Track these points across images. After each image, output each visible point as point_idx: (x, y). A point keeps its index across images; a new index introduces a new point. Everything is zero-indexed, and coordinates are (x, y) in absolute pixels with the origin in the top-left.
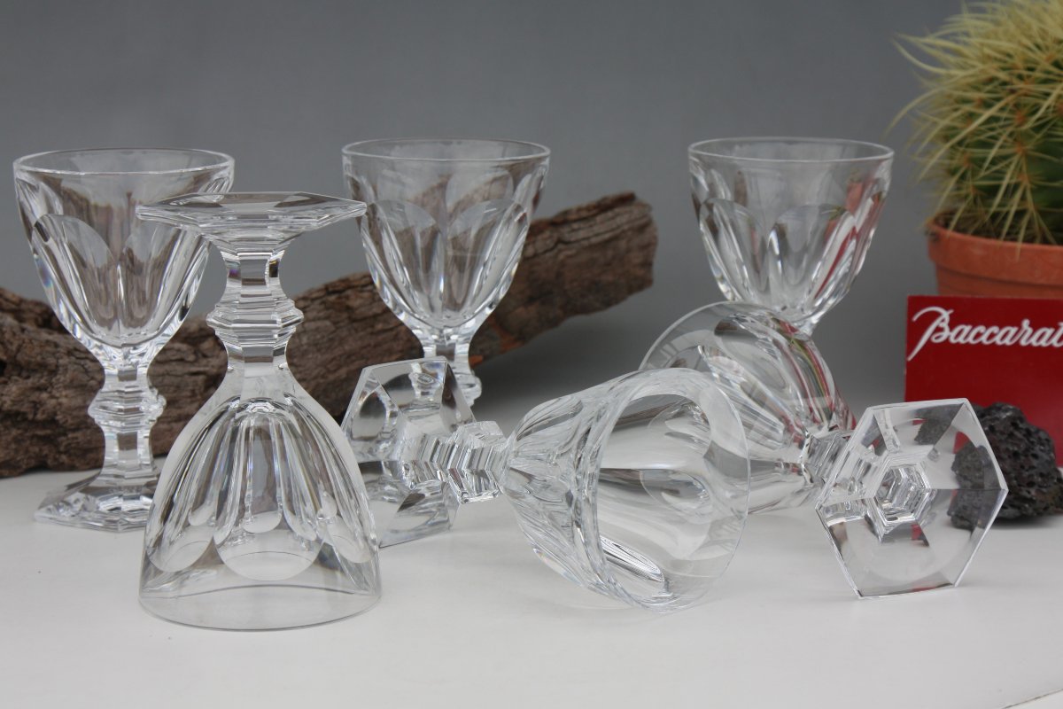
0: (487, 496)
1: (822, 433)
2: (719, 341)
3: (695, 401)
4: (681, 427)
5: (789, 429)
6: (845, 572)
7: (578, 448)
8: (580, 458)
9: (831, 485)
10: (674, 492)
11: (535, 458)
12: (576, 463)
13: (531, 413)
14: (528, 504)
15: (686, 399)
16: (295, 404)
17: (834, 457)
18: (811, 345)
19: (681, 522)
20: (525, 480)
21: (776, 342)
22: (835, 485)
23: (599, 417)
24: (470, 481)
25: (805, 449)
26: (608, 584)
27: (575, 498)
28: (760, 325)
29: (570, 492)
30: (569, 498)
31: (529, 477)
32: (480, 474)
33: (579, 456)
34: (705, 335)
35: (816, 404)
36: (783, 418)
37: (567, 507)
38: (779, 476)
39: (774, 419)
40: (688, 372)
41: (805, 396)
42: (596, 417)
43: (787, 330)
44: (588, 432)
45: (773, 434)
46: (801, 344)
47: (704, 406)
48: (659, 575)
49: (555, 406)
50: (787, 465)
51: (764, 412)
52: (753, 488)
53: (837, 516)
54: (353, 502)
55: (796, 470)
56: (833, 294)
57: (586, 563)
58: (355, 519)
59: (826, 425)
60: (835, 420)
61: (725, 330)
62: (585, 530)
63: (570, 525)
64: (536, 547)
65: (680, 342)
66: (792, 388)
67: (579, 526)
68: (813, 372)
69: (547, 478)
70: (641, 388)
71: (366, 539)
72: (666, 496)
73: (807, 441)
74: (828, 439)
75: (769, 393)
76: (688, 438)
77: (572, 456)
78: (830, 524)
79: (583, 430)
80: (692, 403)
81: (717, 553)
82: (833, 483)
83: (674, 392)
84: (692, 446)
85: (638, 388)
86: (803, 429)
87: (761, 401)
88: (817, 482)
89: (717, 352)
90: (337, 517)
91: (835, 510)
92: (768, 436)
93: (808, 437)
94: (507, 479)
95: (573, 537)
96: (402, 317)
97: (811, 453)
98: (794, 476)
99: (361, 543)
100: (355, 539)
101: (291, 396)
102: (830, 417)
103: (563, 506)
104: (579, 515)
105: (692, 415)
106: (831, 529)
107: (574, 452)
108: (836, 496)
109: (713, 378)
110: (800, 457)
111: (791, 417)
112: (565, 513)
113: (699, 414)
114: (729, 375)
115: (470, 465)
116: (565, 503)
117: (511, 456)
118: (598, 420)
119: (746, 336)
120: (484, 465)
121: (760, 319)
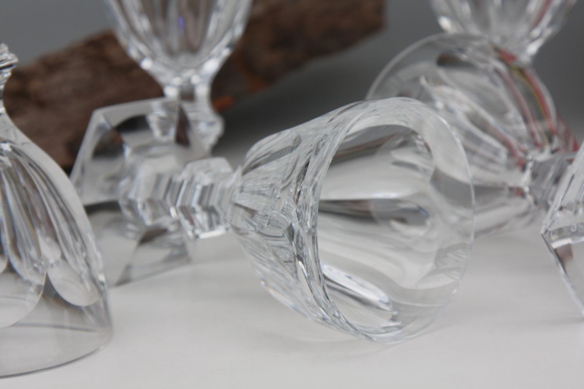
0: (219, 231)
1: (543, 156)
2: (442, 73)
3: (416, 130)
4: (406, 156)
5: (511, 153)
6: (572, 292)
7: (298, 180)
8: (300, 192)
9: (556, 209)
10: (402, 221)
11: (259, 193)
12: (296, 197)
13: (254, 148)
14: (252, 240)
15: (408, 129)
16: (14, 150)
17: (557, 180)
18: (530, 72)
19: (408, 249)
20: (247, 215)
21: (497, 71)
22: (561, 209)
23: (317, 152)
24: (201, 217)
25: (528, 173)
26: (334, 318)
27: (296, 232)
28: (480, 55)
29: (291, 226)
30: (291, 232)
31: (252, 212)
32: (210, 211)
33: (298, 190)
34: (426, 66)
35: (538, 128)
36: (505, 143)
37: (288, 242)
38: (502, 199)
39: (496, 144)
40: (410, 101)
41: (526, 120)
42: (314, 151)
43: (506, 58)
44: (307, 165)
45: (497, 159)
46: (522, 71)
47: (427, 135)
48: (387, 304)
49: (275, 141)
50: (511, 189)
51: (487, 138)
52: (476, 213)
53: (562, 237)
54: (79, 245)
55: (519, 193)
56: (551, 24)
57: (310, 298)
58: (81, 261)
59: (547, 149)
60: (557, 142)
61: (447, 61)
62: (307, 265)
63: (293, 260)
64: (264, 280)
65: (405, 75)
66: (513, 114)
67: (301, 259)
68: (533, 97)
69: (269, 213)
70: (359, 119)
71: (94, 280)
72: (396, 225)
73: (530, 165)
74: (551, 162)
75: (491, 120)
76: (413, 167)
77: (292, 190)
78: (555, 245)
79: (301, 164)
80: (414, 133)
81: (443, 280)
82: (559, 206)
83: (396, 122)
84: (417, 175)
85: (356, 118)
86: (526, 153)
87: (484, 127)
88: (543, 204)
89: (439, 82)
90: (61, 261)
91: (561, 233)
92: (491, 161)
93: (531, 160)
94: (232, 215)
95: (296, 272)
96: (146, 64)
97: (534, 176)
98: (517, 200)
99: (88, 285)
100: (82, 281)
101: (10, 142)
102: (550, 140)
103: (285, 242)
104: (301, 249)
105: (415, 145)
106: (556, 251)
107: (294, 186)
108: (563, 219)
109: (436, 109)
110: (524, 180)
111: (513, 142)
112: (288, 249)
113: (422, 143)
114: (453, 105)
115: (200, 202)
116: (286, 238)
117: (237, 192)
118: (316, 153)
119: (468, 66)
120: (213, 202)
121: (481, 49)
